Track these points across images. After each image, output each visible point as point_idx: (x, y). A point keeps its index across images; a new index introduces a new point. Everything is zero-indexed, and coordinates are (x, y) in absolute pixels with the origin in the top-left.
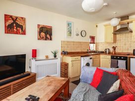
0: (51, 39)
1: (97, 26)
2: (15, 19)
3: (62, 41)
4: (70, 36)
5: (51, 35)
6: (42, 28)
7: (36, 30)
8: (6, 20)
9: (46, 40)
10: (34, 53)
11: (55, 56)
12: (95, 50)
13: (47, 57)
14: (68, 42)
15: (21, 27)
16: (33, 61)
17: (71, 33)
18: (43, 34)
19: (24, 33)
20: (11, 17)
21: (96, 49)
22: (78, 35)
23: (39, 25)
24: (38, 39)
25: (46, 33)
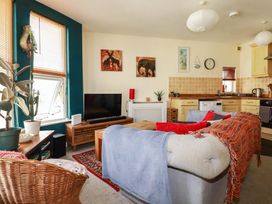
0: (154, 75)
1: (239, 49)
2: (110, 54)
3: (170, 78)
4: (185, 69)
5: (154, 69)
6: (142, 60)
7: (135, 64)
8: (102, 56)
9: (147, 76)
10: (132, 94)
11: (160, 99)
12: (235, 91)
13: (148, 100)
14: (180, 78)
15: (117, 62)
16: (130, 103)
17: (185, 64)
18: (143, 69)
19: (120, 69)
20: (107, 51)
21: (238, 90)
22: (198, 67)
23: (138, 58)
24: (138, 76)
25: (147, 67)
